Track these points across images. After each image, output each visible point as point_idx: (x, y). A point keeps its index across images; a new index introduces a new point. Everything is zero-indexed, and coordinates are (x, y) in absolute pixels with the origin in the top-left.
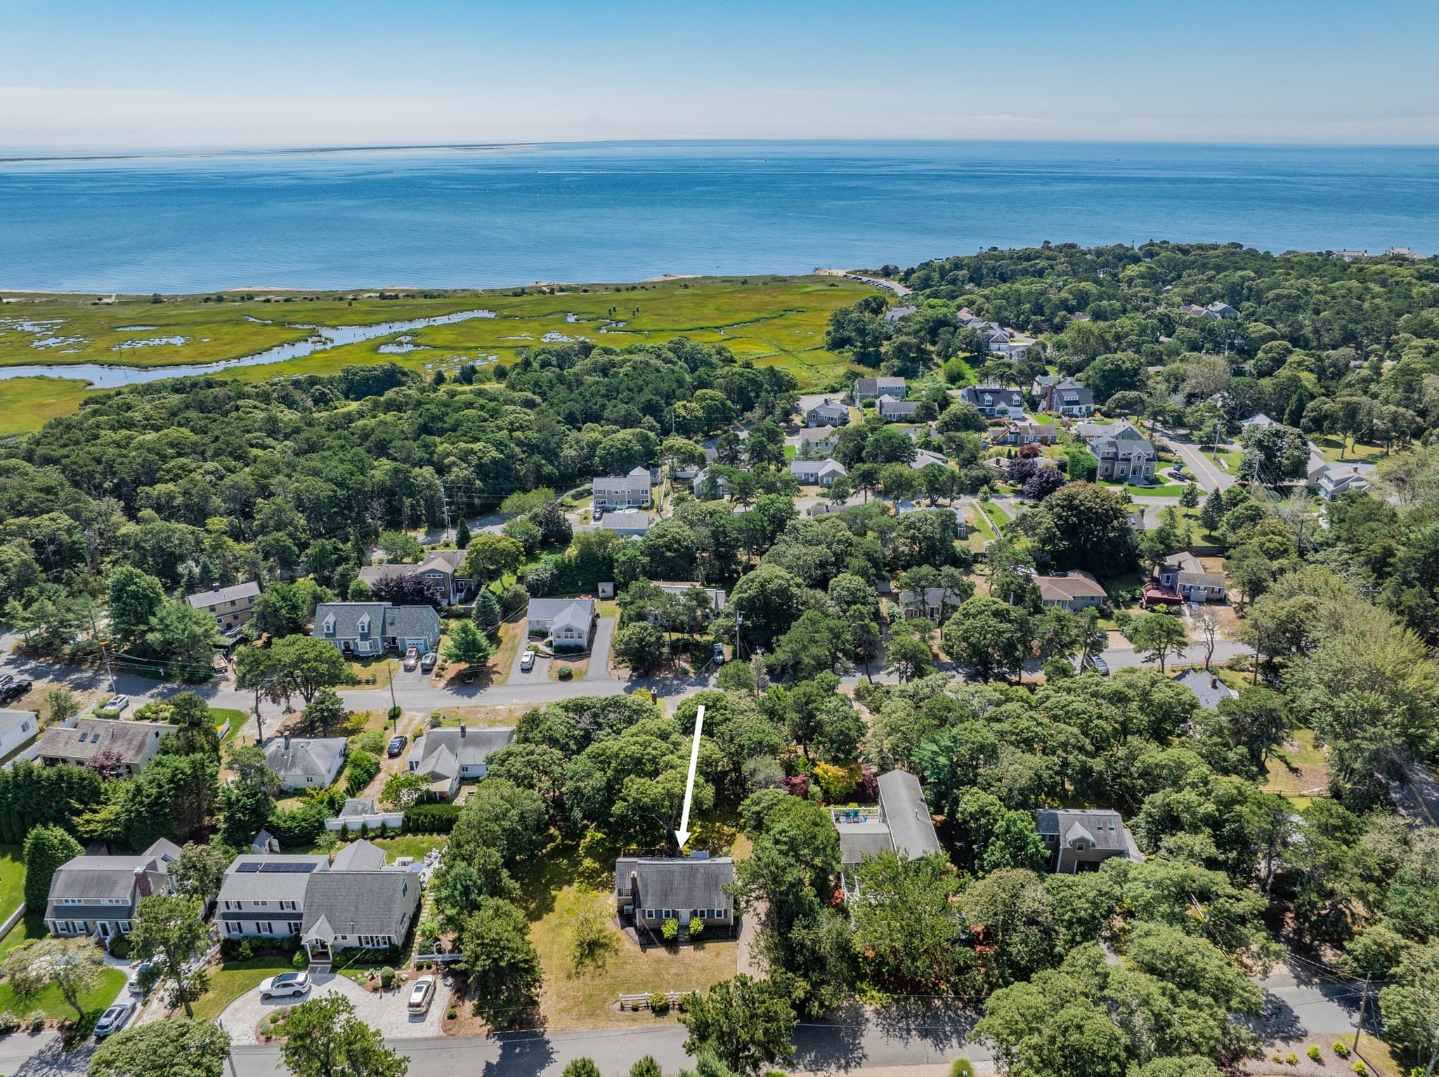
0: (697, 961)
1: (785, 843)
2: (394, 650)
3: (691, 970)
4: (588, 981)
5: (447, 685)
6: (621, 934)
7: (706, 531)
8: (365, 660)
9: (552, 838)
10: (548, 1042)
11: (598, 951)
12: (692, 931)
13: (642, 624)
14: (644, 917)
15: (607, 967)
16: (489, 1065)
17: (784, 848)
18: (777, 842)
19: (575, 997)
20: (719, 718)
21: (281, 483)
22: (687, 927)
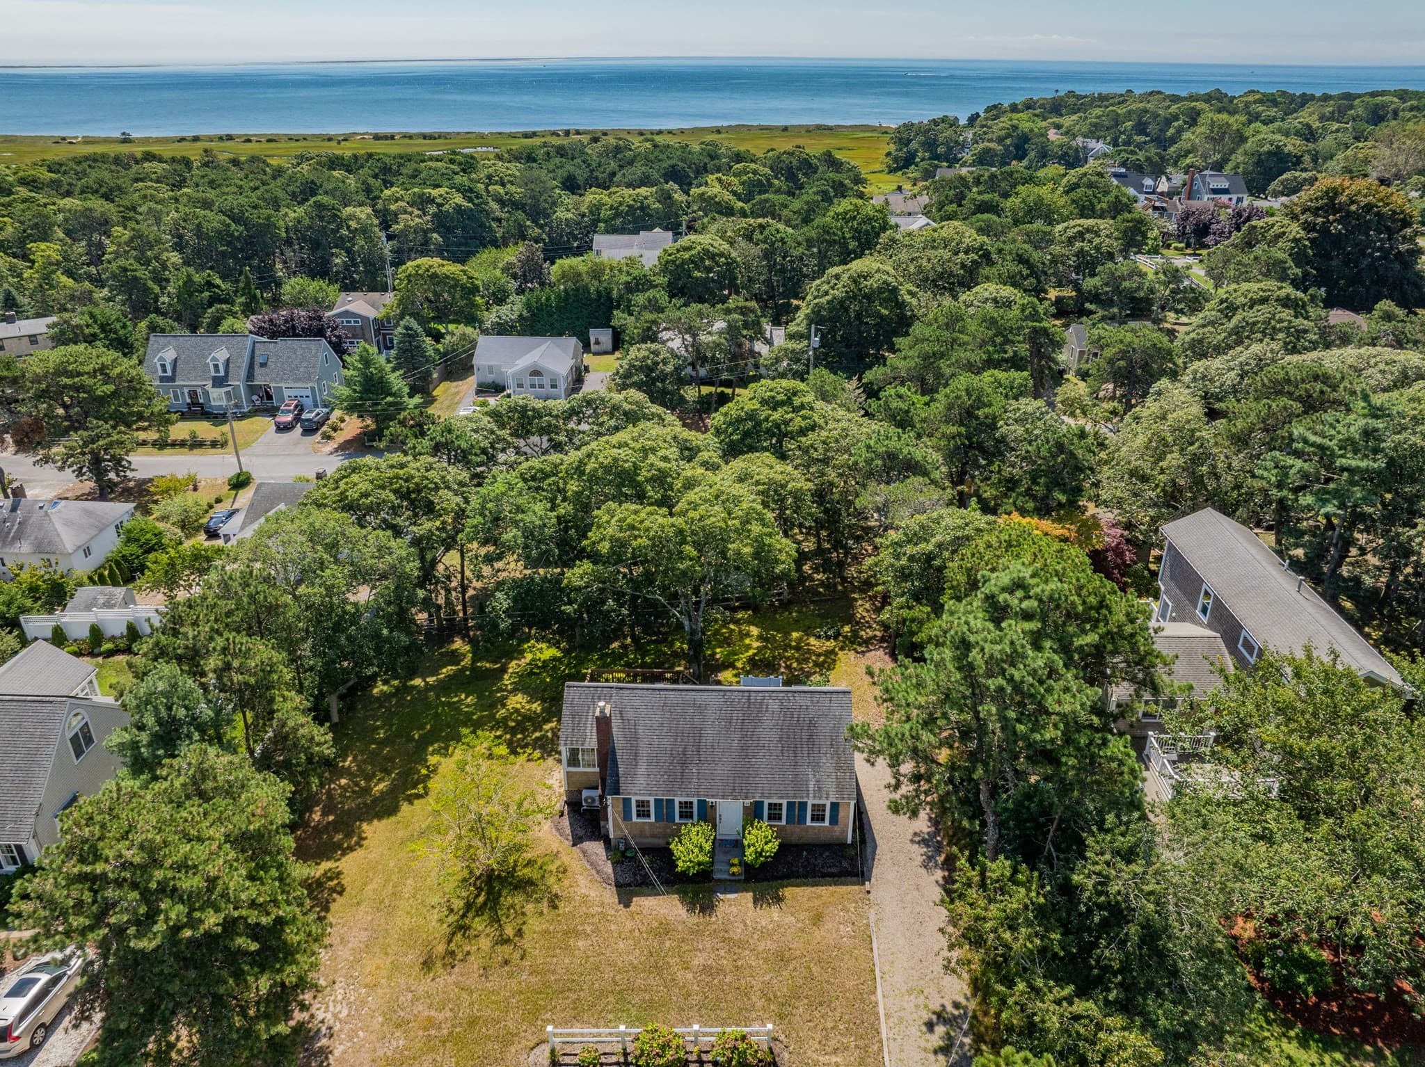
0: (764, 933)
3: (748, 959)
4: (472, 981)
6: (571, 856)
9: (455, 657)
11: (510, 899)
12: (750, 855)
14: (627, 816)
15: (526, 943)
19: (431, 1023)
20: (798, 423)
22: (737, 845)
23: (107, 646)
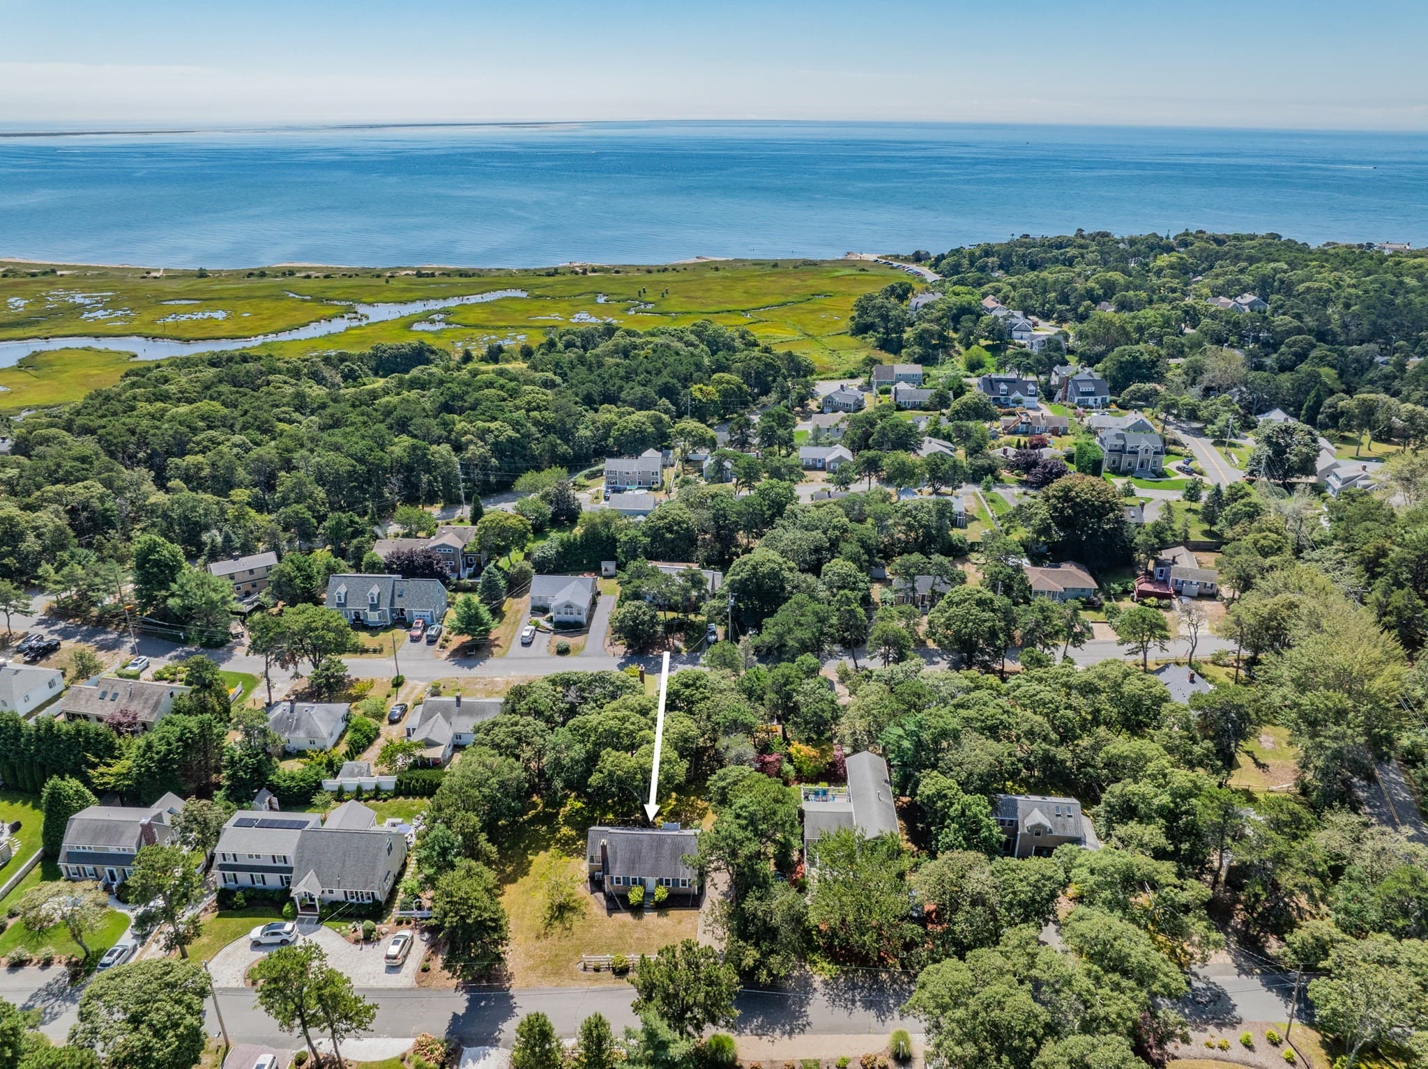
0: (660, 927)
1: (745, 818)
2: (401, 621)
3: (653, 935)
4: (555, 942)
5: (450, 656)
6: (591, 898)
7: (707, 514)
8: (373, 629)
9: (535, 806)
10: (512, 997)
11: (567, 914)
12: (656, 898)
13: (637, 603)
14: (612, 883)
15: (574, 929)
16: (455, 1015)
17: (744, 822)
18: (738, 816)
19: (542, 956)
20: (698, 696)
21: (302, 457)
22: (652, 895)
23: (366, 796)
